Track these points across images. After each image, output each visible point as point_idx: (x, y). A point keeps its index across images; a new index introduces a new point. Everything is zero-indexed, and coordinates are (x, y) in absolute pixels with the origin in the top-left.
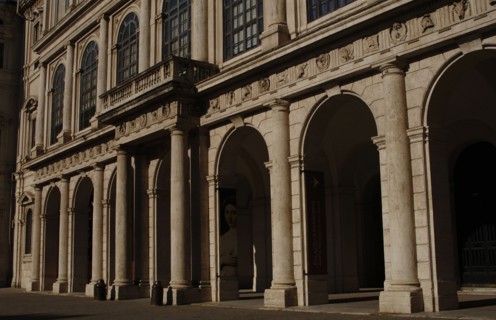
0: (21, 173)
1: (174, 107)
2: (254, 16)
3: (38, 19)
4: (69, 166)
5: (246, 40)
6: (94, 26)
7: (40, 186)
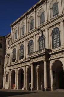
0: (5, 67)
1: (44, 57)
2: (59, 42)
3: (10, 40)
4: (18, 66)
5: (57, 46)
6: (23, 42)
7: (10, 70)
